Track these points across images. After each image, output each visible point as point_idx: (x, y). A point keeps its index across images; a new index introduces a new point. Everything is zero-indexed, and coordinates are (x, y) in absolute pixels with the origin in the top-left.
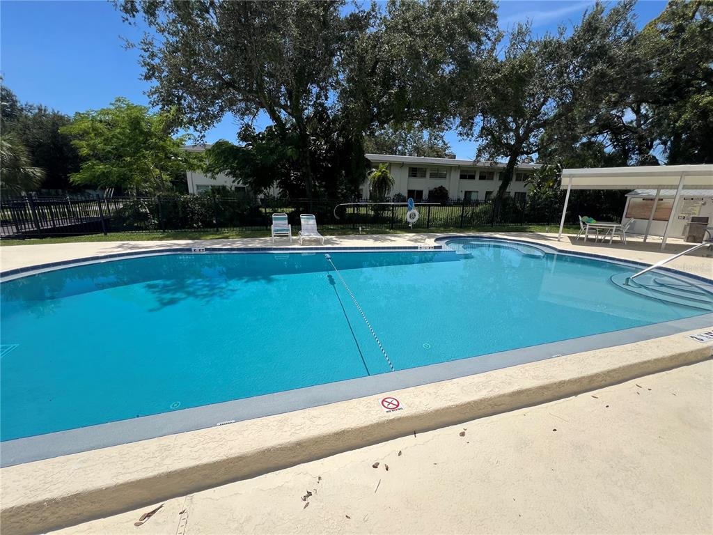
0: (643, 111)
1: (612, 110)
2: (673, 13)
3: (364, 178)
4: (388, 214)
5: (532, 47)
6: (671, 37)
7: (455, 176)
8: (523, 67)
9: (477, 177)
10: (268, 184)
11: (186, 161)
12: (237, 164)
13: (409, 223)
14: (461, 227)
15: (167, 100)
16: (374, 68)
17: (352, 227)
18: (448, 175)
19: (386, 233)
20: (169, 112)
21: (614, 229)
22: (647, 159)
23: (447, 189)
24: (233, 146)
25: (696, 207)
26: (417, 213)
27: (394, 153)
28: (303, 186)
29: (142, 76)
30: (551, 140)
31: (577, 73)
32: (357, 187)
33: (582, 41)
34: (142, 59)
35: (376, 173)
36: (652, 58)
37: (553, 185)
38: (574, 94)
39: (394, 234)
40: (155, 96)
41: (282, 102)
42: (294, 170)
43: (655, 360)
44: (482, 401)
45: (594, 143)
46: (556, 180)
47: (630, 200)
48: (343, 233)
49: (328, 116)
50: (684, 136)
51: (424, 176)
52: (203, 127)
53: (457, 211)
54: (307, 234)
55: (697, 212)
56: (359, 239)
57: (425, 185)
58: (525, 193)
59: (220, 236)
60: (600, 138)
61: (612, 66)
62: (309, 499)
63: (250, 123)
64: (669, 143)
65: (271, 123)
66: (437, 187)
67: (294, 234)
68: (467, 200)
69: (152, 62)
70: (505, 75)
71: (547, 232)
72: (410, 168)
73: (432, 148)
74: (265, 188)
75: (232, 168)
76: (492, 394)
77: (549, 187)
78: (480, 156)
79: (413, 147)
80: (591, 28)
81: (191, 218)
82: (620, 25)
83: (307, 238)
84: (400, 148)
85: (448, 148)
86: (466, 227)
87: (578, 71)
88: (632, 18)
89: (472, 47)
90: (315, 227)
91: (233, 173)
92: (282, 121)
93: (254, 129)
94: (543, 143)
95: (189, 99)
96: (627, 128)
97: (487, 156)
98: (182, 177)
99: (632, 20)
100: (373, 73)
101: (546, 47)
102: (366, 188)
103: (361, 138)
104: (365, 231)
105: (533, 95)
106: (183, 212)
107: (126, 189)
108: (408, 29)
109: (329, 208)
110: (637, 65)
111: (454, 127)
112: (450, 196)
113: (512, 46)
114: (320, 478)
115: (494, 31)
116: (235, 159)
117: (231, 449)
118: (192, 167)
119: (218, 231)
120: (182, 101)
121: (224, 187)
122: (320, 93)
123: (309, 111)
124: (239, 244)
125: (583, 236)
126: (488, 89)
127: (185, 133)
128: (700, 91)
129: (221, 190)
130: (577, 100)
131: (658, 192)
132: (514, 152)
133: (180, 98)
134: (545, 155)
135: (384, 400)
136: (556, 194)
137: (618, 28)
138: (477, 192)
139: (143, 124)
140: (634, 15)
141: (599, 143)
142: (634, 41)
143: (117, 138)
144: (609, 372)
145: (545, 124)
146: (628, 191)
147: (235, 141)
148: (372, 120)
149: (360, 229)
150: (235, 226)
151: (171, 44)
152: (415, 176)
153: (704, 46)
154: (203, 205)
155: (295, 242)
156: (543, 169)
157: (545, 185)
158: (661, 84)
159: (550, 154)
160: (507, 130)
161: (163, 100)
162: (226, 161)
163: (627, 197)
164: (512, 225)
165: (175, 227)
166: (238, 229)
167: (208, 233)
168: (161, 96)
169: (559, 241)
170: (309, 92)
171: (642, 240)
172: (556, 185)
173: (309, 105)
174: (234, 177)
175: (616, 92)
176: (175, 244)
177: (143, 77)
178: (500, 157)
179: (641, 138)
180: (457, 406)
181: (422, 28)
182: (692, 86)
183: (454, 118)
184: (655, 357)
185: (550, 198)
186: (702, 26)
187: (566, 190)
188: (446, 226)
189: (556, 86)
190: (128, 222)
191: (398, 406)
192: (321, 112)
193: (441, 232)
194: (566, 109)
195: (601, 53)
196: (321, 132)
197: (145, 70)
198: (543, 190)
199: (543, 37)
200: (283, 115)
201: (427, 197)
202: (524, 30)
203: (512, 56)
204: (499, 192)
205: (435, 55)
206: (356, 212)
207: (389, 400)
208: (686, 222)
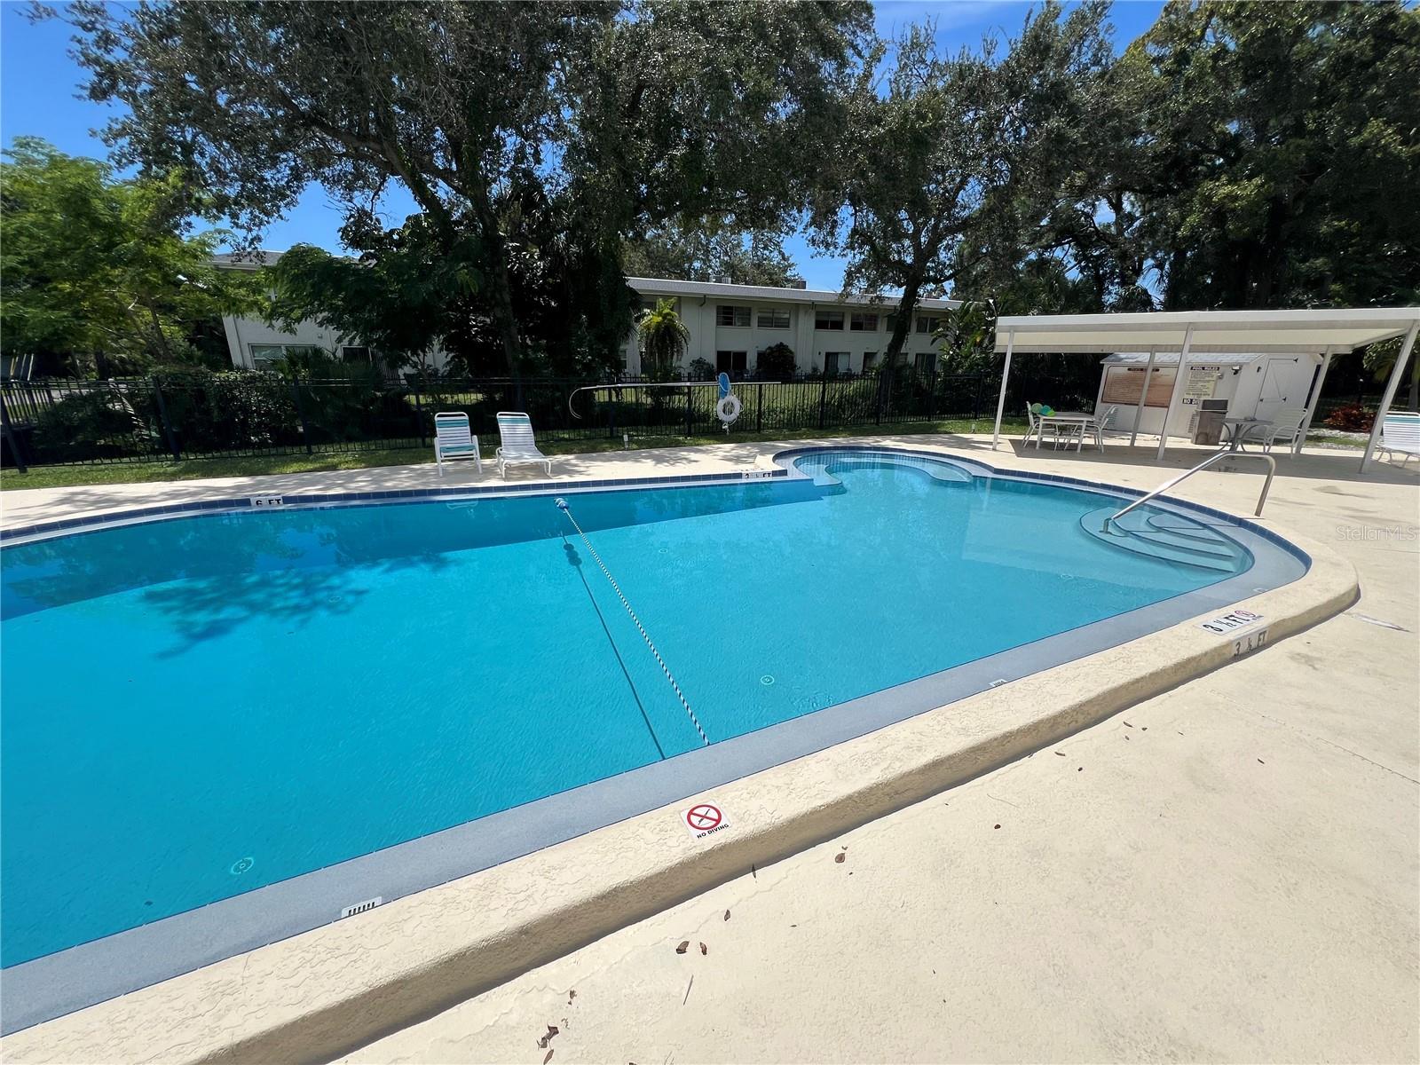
0: (1127, 207)
1: (1077, 202)
2: (1171, 28)
3: (627, 331)
4: (679, 402)
5: (938, 74)
6: (1168, 73)
7: (806, 323)
8: (923, 117)
9: (847, 325)
10: (421, 345)
11: (217, 292)
12: (342, 300)
13: (721, 422)
14: (821, 427)
15: (157, 152)
16: (635, 99)
17: (608, 434)
18: (792, 322)
19: (677, 444)
20: (162, 179)
21: (1084, 425)
22: (1133, 293)
23: (792, 348)
24: (332, 261)
25: (1208, 381)
26: (737, 403)
27: (685, 275)
28: (498, 345)
29: (83, 88)
30: (976, 256)
31: (1017, 131)
32: (614, 350)
33: (1024, 69)
34: (78, 47)
35: (650, 318)
36: (1139, 111)
37: (982, 341)
38: (1012, 171)
39: (692, 447)
40: (124, 141)
41: (440, 163)
42: (477, 311)
43: (1151, 674)
44: (871, 790)
45: (1047, 262)
46: (986, 331)
47: (1110, 371)
48: (590, 447)
49: (543, 197)
50: (1189, 254)
51: (747, 323)
52: (254, 217)
53: (813, 392)
54: (514, 454)
55: (1210, 392)
56: (624, 459)
57: (750, 341)
58: (934, 355)
59: (317, 465)
60: (1058, 253)
61: (1074, 122)
62: (552, 1043)
63: (368, 207)
64: (1167, 266)
65: (417, 209)
66: (773, 345)
67: (486, 453)
68: (830, 372)
69: (107, 57)
70: (891, 130)
71: (974, 432)
72: (718, 308)
73: (759, 266)
74: (415, 353)
75: (332, 308)
76: (890, 775)
77: (975, 344)
78: (851, 285)
79: (723, 263)
80: (1039, 47)
81: (244, 422)
82: (1086, 44)
83: (515, 462)
84: (697, 264)
85: (790, 266)
86: (829, 427)
87: (1020, 127)
88: (1106, 32)
89: (828, 68)
90: (531, 438)
91: (334, 321)
92: (440, 206)
93: (377, 220)
94: (962, 261)
95: (211, 149)
96: (1101, 236)
97: (863, 284)
98: (212, 324)
99: (1107, 36)
100: (633, 110)
101: (962, 76)
102: (633, 350)
103: (617, 246)
104: (637, 442)
105: (942, 170)
106: (222, 410)
107: (66, 355)
108: (699, 23)
109: (558, 394)
110: (1115, 123)
111: (800, 228)
112: (799, 361)
113: (902, 69)
114: (572, 994)
115: (869, 38)
116: (338, 291)
117: (378, 967)
118: (234, 306)
119: (310, 453)
120: (196, 157)
121: (317, 352)
122: (523, 146)
123: (500, 187)
124: (363, 482)
125: (1034, 438)
126: (861, 156)
127: (211, 227)
128: (1213, 173)
129: (311, 358)
130: (1017, 181)
131: (1152, 357)
132: (913, 278)
133: (188, 149)
134: (966, 285)
135: (691, 813)
136: (987, 358)
137: (1084, 49)
138: (849, 353)
139: (98, 204)
140: (1110, 26)
141: (1056, 261)
142: (1111, 76)
143: (31, 236)
144: (1082, 705)
145: (964, 225)
146: (1104, 356)
147: (337, 250)
148: (637, 210)
149: (626, 438)
150: (350, 439)
151: (153, 16)
152: (730, 324)
153: (1220, 93)
154: (269, 393)
155: (489, 472)
156: (964, 311)
157: (967, 341)
158: (1154, 158)
159: (975, 282)
160: (898, 236)
161: (145, 151)
162: (317, 294)
163: (1103, 365)
164: (912, 421)
165: (204, 446)
166: (358, 446)
167: (286, 459)
168: (140, 142)
169: (994, 449)
170: (498, 144)
171: (1127, 443)
172: (986, 341)
173: (500, 173)
174: (337, 329)
175: (1082, 170)
176: (208, 489)
177: (86, 93)
178: (887, 287)
179: (1124, 256)
180: (829, 806)
181: (730, 23)
182: (1202, 163)
183: (800, 211)
184: (1151, 670)
185: (978, 365)
186: (1215, 57)
187: (1005, 354)
188: (793, 425)
189: (982, 154)
190: (80, 437)
191: (718, 821)
192: (527, 190)
193: (785, 439)
194: (1000, 198)
195: (1056, 96)
196: (532, 231)
197: (89, 75)
198: (965, 350)
199: (957, 57)
200: (443, 191)
201: (755, 364)
202: (922, 39)
203: (903, 90)
204: (888, 354)
205: (757, 83)
206: (614, 399)
207: (701, 811)
208: (1194, 408)
